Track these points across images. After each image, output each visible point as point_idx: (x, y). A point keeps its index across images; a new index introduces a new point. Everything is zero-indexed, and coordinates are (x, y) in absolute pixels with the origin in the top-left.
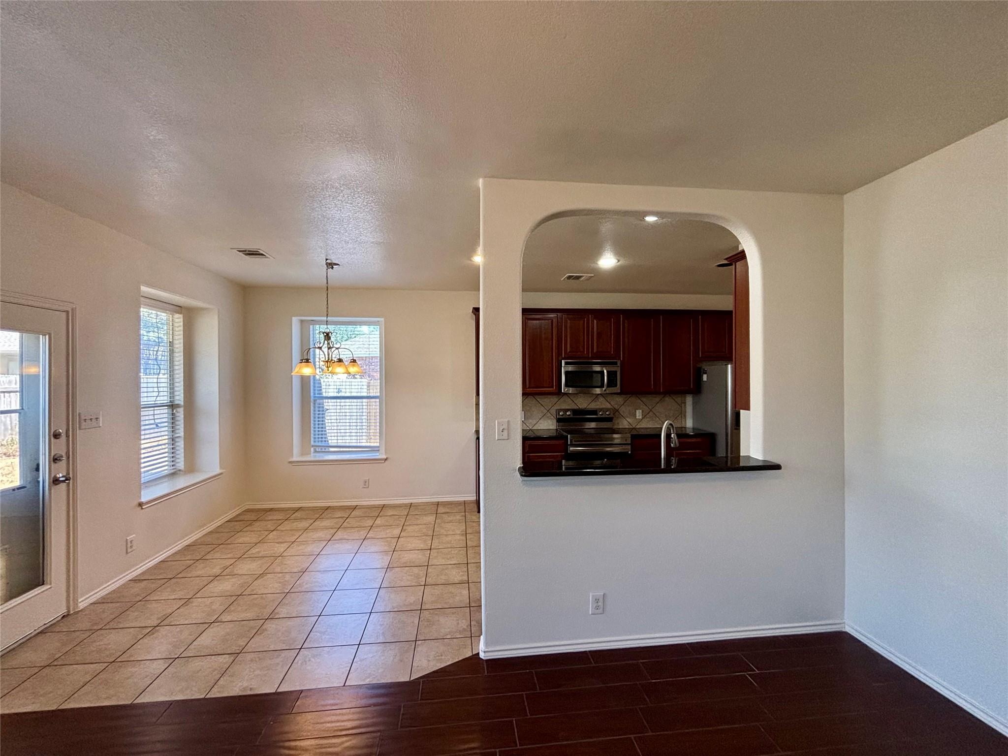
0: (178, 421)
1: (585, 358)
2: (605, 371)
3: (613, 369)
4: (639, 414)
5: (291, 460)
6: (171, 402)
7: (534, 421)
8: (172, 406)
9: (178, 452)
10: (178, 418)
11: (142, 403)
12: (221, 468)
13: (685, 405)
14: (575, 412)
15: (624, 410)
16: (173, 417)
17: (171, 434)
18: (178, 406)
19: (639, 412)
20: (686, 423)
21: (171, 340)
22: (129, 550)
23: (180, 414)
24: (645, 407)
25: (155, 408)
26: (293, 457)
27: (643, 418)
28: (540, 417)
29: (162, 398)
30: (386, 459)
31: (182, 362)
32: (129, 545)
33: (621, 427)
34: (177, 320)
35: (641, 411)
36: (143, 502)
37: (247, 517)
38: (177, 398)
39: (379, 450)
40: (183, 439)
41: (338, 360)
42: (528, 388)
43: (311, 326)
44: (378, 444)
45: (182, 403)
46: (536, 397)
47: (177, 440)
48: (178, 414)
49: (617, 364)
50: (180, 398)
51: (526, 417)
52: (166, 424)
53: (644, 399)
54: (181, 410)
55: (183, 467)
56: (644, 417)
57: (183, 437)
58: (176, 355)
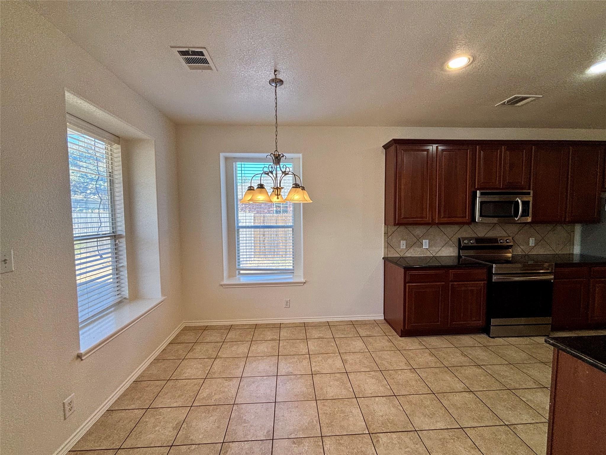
0: (120, 251)
1: (497, 189)
2: (519, 201)
3: (525, 199)
4: (532, 242)
5: (222, 283)
6: (113, 232)
7: (437, 248)
8: (115, 236)
9: (122, 281)
10: (120, 249)
11: (74, 235)
12: (163, 294)
13: (574, 234)
14: (479, 240)
15: (519, 238)
16: (116, 249)
17: (115, 264)
18: (120, 236)
19: (533, 240)
21: (110, 171)
22: (68, 414)
23: (123, 243)
24: (537, 235)
25: (98, 239)
26: (223, 282)
27: (535, 246)
28: (443, 245)
29: (104, 229)
30: (305, 283)
31: (122, 193)
32: (67, 407)
34: (115, 151)
36: (81, 354)
37: (187, 338)
38: (119, 228)
39: (293, 273)
40: (126, 268)
41: (294, 186)
42: (443, 218)
43: (234, 163)
44: (291, 267)
45: (124, 234)
47: (121, 269)
48: (120, 245)
49: (530, 195)
50: (121, 228)
51: (430, 245)
52: (110, 255)
53: (537, 228)
54: (123, 240)
55: (128, 295)
56: (536, 244)
57: (126, 266)
58: (116, 185)
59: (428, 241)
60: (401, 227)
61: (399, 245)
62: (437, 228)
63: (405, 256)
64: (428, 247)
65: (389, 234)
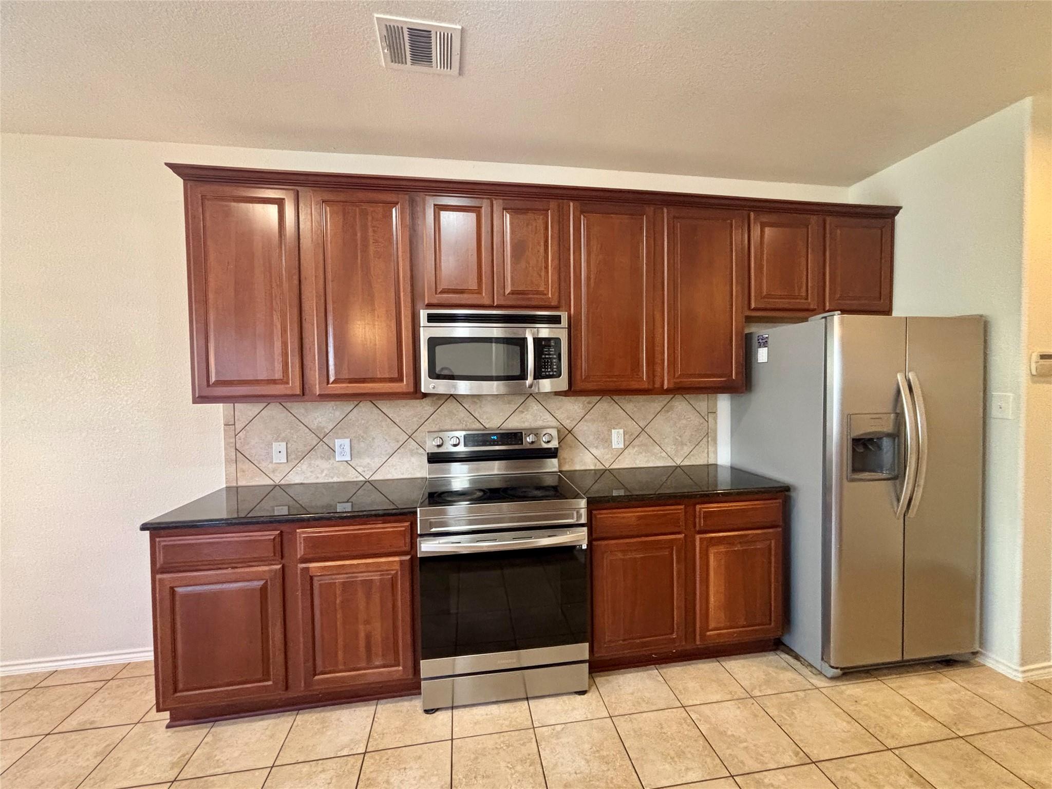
2: (529, 338)
3: (548, 333)
4: (617, 438)
7: (376, 460)
13: (715, 419)
15: (586, 431)
19: (618, 434)
20: (716, 453)
24: (630, 422)
27: (626, 448)
28: (390, 451)
33: (578, 467)
35: (621, 431)
42: (334, 382)
46: (380, 404)
49: (560, 322)
51: (355, 452)
53: (629, 404)
56: (628, 444)
59: (347, 441)
60: (272, 406)
61: (268, 453)
62: (375, 410)
63: (287, 483)
64: (348, 458)
65: (239, 426)
